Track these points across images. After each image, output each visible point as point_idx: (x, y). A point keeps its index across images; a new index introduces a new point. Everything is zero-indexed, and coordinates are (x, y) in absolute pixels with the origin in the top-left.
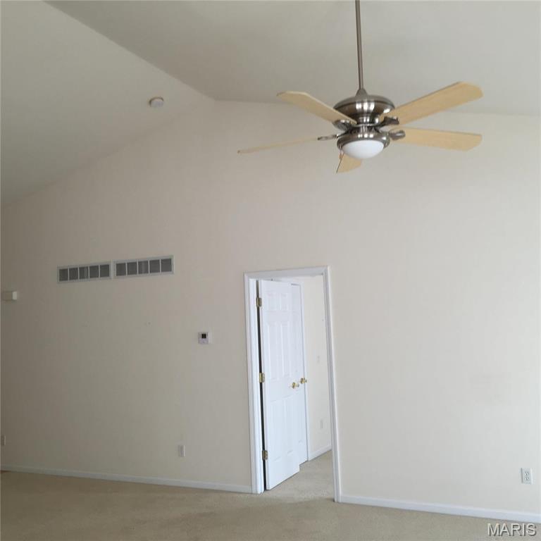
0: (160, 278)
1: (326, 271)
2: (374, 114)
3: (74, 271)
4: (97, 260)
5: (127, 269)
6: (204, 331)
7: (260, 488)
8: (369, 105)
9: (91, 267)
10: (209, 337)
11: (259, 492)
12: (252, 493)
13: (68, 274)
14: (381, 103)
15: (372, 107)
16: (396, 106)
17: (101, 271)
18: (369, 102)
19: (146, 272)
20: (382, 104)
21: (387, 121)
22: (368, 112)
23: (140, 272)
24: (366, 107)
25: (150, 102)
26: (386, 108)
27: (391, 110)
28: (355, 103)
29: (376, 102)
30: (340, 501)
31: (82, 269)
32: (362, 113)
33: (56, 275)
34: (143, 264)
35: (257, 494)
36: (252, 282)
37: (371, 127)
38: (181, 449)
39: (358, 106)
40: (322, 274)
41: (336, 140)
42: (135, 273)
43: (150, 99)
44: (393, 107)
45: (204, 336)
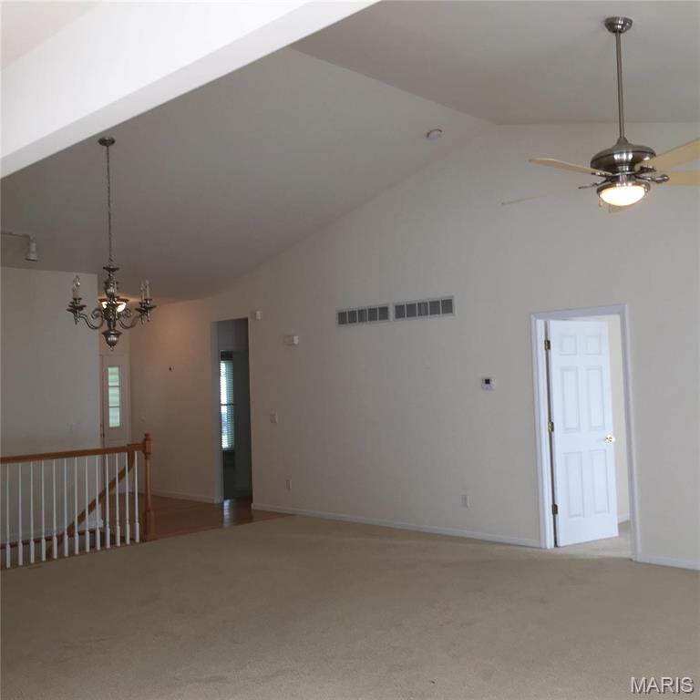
0: (441, 320)
1: (624, 309)
2: (632, 164)
3: (352, 314)
4: (376, 303)
5: (406, 311)
6: (487, 376)
7: (550, 544)
8: (628, 155)
9: (370, 310)
10: (493, 382)
11: (549, 547)
12: (541, 548)
13: (347, 318)
14: (640, 153)
15: (630, 156)
16: (657, 153)
17: (379, 314)
18: (627, 153)
19: (426, 314)
20: (642, 154)
21: (643, 170)
22: (627, 162)
23: (420, 314)
24: (624, 157)
25: (428, 135)
26: (645, 157)
27: (651, 157)
28: (613, 154)
29: (633, 152)
30: (639, 560)
31: (361, 312)
32: (621, 163)
33: (335, 319)
34: (423, 306)
35: (546, 548)
36: (540, 325)
37: (630, 175)
38: (465, 499)
39: (617, 157)
40: (619, 313)
41: (596, 188)
42: (415, 315)
43: (427, 131)
44: (653, 154)
45: (487, 381)
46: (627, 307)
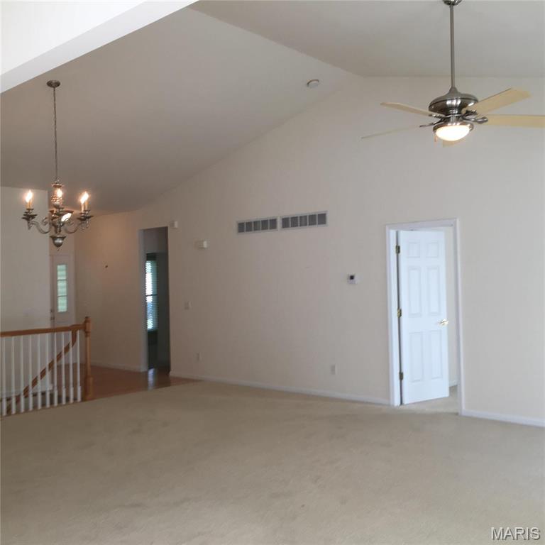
0: (317, 230)
1: (455, 222)
2: (460, 107)
3: (249, 224)
4: (267, 215)
5: (291, 222)
6: (352, 274)
7: (397, 402)
8: (457, 101)
9: (263, 221)
10: (356, 278)
11: (396, 405)
12: (390, 405)
13: (245, 227)
14: (466, 100)
15: (459, 102)
16: (479, 100)
17: (269, 224)
18: (457, 99)
19: (306, 225)
21: (468, 113)
22: (456, 107)
23: (301, 225)
24: (454, 102)
26: (471, 102)
27: (475, 103)
28: (446, 100)
29: (461, 99)
30: (464, 415)
31: (256, 223)
32: (452, 107)
33: (235, 227)
34: (303, 218)
35: (393, 406)
36: (392, 233)
37: (459, 117)
38: (333, 369)
39: (448, 103)
40: (452, 225)
41: (433, 126)
42: (297, 226)
44: (476, 101)
45: (352, 278)
46: (458, 221)
